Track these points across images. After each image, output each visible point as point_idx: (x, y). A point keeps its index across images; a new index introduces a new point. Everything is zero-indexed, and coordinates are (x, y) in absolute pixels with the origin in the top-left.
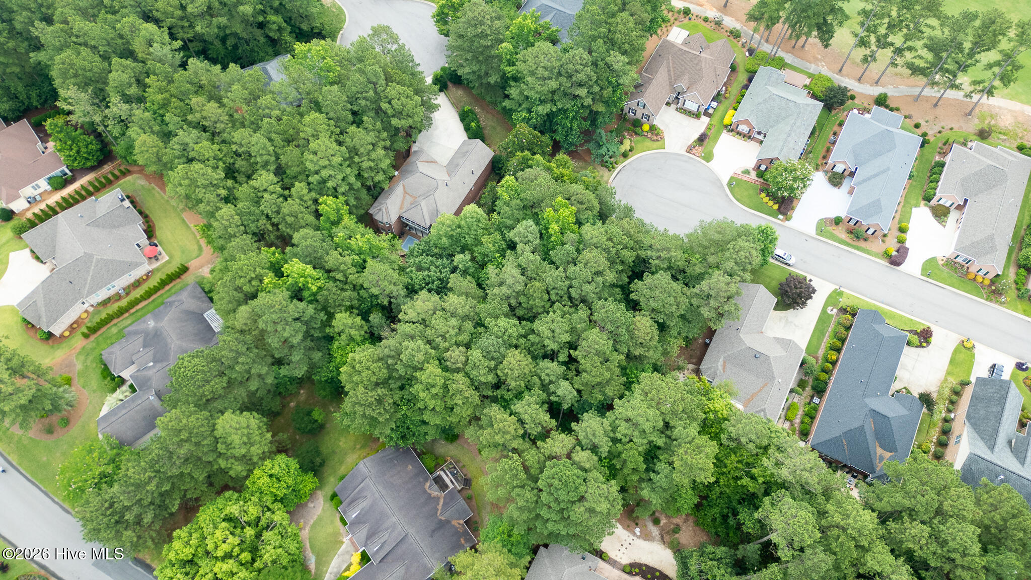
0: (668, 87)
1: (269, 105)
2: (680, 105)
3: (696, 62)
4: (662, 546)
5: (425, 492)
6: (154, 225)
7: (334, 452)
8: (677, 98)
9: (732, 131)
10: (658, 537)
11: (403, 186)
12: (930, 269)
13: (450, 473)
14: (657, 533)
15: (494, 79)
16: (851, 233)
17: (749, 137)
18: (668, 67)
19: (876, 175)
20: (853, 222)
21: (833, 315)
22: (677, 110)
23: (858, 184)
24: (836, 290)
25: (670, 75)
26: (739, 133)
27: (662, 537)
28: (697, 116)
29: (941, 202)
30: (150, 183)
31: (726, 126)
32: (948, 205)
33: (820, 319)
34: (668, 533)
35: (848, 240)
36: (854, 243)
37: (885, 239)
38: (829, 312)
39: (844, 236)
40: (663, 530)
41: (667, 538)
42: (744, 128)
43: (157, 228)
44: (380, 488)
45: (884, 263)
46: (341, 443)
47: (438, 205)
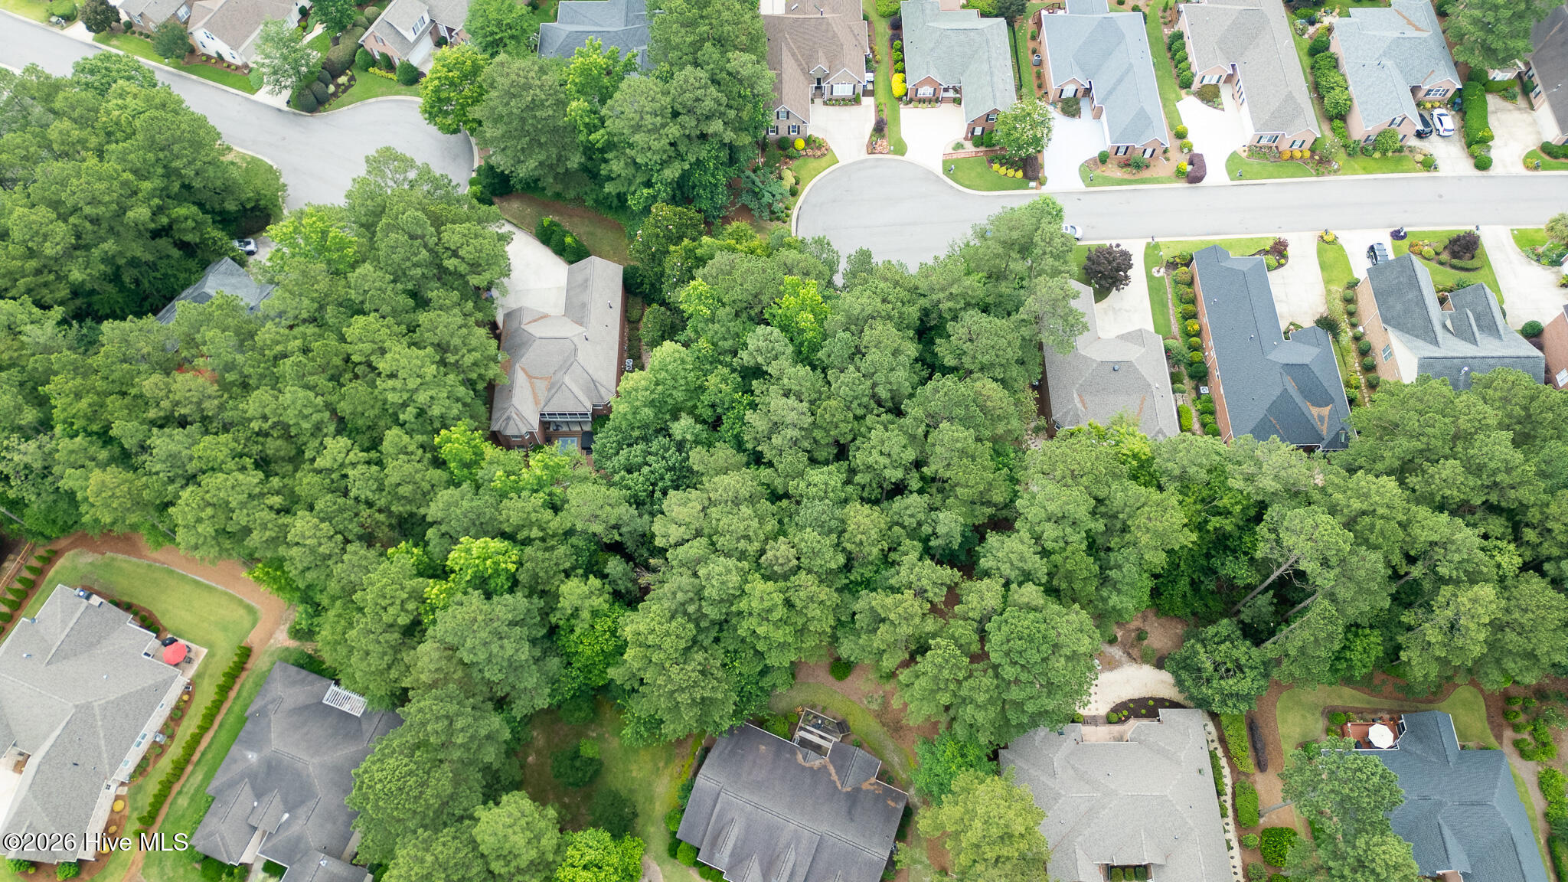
0: (802, 78)
1: (278, 337)
2: (827, 96)
3: (824, 27)
4: (1135, 666)
5: (804, 768)
6: (150, 613)
7: (631, 791)
8: (818, 88)
9: (911, 101)
10: (1124, 658)
11: (523, 369)
12: (1236, 168)
13: (813, 726)
14: (1121, 653)
15: (575, 161)
16: (1128, 165)
17: (937, 101)
18: (790, 49)
19: (1120, 81)
20: (1122, 150)
21: (1163, 277)
22: (825, 103)
23: (1104, 100)
24: (1148, 244)
25: (797, 60)
26: (922, 101)
27: (1129, 654)
28: (855, 100)
29: (1205, 82)
30: (103, 554)
31: (900, 99)
32: (1214, 82)
33: (1150, 288)
34: (1132, 646)
35: (1126, 177)
36: (1137, 177)
37: (1167, 155)
38: (1156, 275)
39: (1120, 174)
40: (1125, 646)
41: (1135, 652)
42: (926, 91)
43: (158, 615)
44: (747, 796)
45: (1183, 185)
46: (634, 774)
47: (590, 372)
